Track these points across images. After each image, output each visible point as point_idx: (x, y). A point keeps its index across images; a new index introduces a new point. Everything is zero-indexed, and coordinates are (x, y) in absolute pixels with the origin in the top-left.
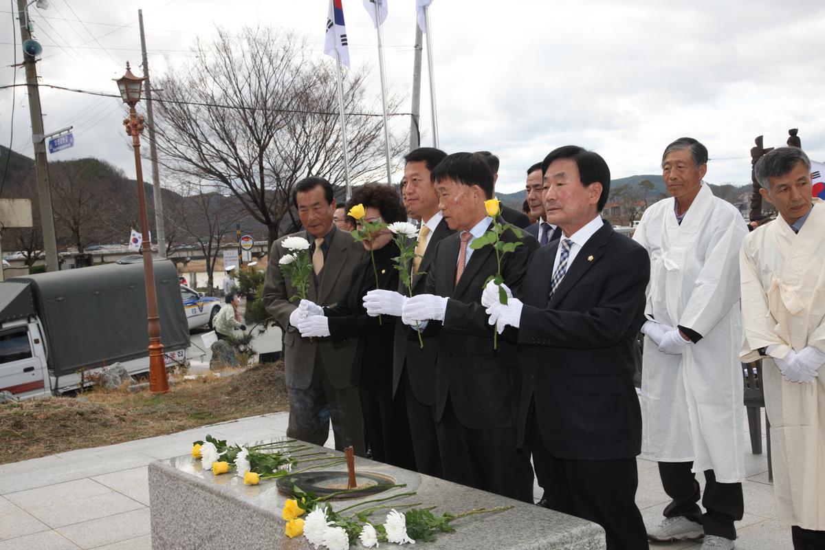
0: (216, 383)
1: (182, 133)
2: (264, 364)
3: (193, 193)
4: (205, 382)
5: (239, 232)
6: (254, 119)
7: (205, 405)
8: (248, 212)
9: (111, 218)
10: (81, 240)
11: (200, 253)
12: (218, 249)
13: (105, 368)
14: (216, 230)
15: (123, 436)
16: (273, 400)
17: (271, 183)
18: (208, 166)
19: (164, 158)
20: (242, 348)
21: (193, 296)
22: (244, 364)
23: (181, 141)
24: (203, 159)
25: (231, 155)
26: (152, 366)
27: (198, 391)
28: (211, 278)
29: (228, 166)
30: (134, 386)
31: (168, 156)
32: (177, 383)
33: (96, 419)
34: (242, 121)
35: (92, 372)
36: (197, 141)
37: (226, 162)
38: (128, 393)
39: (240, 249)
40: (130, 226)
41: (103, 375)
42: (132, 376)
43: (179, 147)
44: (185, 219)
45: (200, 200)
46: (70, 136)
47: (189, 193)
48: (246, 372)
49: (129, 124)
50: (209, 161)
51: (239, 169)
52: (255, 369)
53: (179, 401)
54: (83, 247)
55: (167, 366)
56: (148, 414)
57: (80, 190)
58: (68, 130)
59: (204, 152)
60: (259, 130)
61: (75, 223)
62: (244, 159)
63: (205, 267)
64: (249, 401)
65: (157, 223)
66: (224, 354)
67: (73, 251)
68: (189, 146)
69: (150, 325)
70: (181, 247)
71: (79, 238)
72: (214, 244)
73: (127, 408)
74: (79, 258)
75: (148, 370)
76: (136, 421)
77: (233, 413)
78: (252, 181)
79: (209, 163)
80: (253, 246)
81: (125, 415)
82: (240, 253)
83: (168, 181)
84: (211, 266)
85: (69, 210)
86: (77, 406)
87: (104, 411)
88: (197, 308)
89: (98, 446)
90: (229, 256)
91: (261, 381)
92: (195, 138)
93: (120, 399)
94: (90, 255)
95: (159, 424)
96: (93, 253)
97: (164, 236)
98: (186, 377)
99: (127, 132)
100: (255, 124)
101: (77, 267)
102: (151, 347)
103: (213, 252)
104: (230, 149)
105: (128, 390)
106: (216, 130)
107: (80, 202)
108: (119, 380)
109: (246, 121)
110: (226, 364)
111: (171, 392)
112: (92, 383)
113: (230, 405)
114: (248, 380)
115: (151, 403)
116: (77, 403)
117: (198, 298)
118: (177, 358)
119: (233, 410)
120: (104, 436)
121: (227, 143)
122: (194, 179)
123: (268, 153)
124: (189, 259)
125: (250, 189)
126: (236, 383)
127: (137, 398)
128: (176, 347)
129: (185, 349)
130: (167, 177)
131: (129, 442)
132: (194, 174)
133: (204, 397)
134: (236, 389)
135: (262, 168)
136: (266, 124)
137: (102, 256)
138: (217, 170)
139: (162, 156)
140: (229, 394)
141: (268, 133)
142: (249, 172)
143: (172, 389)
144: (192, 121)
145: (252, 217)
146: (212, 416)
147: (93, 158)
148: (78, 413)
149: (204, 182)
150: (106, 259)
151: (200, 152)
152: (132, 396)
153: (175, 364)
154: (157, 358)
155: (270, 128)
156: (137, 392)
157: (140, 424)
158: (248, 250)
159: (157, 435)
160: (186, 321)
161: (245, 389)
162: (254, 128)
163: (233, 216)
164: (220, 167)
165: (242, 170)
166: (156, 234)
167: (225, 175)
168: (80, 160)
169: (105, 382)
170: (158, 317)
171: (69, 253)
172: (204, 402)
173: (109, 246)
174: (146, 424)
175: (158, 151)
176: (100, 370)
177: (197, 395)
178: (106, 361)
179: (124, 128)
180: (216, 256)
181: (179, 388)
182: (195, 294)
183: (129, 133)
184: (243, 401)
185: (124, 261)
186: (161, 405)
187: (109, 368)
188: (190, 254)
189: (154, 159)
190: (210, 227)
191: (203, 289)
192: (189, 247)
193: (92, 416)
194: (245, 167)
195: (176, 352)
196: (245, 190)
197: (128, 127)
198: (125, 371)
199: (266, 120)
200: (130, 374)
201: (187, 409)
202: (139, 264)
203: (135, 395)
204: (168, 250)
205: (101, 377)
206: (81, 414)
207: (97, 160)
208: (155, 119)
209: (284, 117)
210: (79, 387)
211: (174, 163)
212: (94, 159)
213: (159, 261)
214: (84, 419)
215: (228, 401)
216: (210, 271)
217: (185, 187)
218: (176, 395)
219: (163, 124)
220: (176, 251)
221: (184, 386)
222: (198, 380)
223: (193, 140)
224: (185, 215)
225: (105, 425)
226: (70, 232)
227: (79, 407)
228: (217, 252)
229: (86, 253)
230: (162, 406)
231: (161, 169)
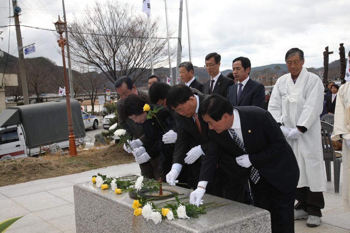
0: (97, 152)
1: (81, 46)
2: (117, 144)
3: (85, 72)
4: (92, 151)
5: (105, 88)
6: (111, 40)
7: (93, 161)
8: (109, 80)
9: (51, 82)
10: (38, 91)
11: (89, 97)
12: (96, 95)
13: (50, 145)
14: (95, 88)
15: (59, 174)
16: (121, 159)
17: (118, 67)
18: (92, 60)
19: (73, 56)
20: (108, 137)
21: (86, 115)
22: (108, 144)
23: (80, 49)
24: (90, 57)
25: (101, 55)
26: (70, 145)
27: (90, 155)
28: (93, 107)
29: (100, 60)
30: (62, 153)
31: (75, 56)
32: (80, 152)
33: (47, 167)
34: (106, 41)
35: (45, 147)
36: (87, 49)
37: (99, 58)
38: (60, 156)
39: (105, 95)
40: (59, 86)
41: (50, 148)
42: (62, 149)
43: (79, 52)
44: (82, 83)
45: (89, 75)
46: (34, 47)
47: (83, 72)
48: (110, 147)
49: (59, 42)
50: (92, 58)
52: (114, 146)
53: (82, 159)
54: (39, 94)
55: (76, 144)
56: (69, 165)
57: (38, 70)
58: (33, 45)
59: (90, 54)
60: (113, 45)
61: (35, 84)
62: (107, 57)
63: (91, 103)
64: (111, 159)
65: (70, 84)
66: (100, 140)
67: (35, 96)
68: (84, 51)
69: (69, 128)
70: (80, 95)
71: (37, 91)
72: (95, 94)
73: (60, 162)
74: (37, 99)
75: (68, 146)
76: (64, 168)
77: (105, 164)
78: (110, 66)
79: (92, 59)
80: (111, 94)
81: (59, 165)
82: (105, 97)
83: (75, 66)
84: (93, 103)
85: (33, 79)
86: (39, 161)
87: (51, 163)
88: (87, 120)
89: (48, 178)
90: (101, 98)
91: (116, 151)
92: (86, 48)
93: (57, 158)
94: (42, 98)
95: (73, 169)
96: (43, 97)
97: (73, 90)
98: (84, 149)
99: (59, 45)
100: (112, 42)
101: (37, 103)
102: (70, 136)
103: (94, 97)
104: (101, 53)
105: (60, 155)
106: (95, 45)
107: (37, 75)
108: (56, 150)
109: (108, 41)
110: (101, 144)
111: (78, 155)
112: (45, 152)
113: (103, 161)
114: (111, 150)
115: (70, 160)
116: (39, 160)
117: (88, 116)
118: (80, 141)
119: (105, 163)
120: (51, 174)
121: (100, 50)
122: (86, 66)
123: (117, 55)
124: (83, 100)
125: (109, 70)
126: (106, 152)
127: (64, 158)
128: (79, 137)
129: (83, 137)
130: (74, 65)
131: (61, 176)
132: (86, 64)
133: (92, 157)
134: (106, 154)
135: (114, 61)
136: (116, 42)
137: (47, 98)
138: (95, 62)
139: (72, 56)
140: (103, 156)
141: (117, 46)
142: (109, 63)
143: (78, 154)
144: (85, 41)
145: (110, 82)
146: (96, 166)
147: (42, 57)
148: (40, 164)
149: (90, 67)
150: (48, 100)
151: (88, 53)
152: (62, 157)
153: (79, 144)
154: (72, 141)
155: (118, 44)
156: (64, 155)
157: (66, 169)
158: (109, 96)
159: (73, 173)
160: (84, 125)
161: (110, 154)
162: (111, 44)
163: (102, 81)
164: (97, 60)
165: (106, 62)
166: (70, 89)
167: (99, 64)
168: (37, 58)
169: (50, 151)
170: (73, 124)
171: (33, 97)
172: (92, 160)
173: (49, 94)
174: (68, 169)
175: (70, 54)
176: (48, 146)
177: (89, 157)
178: (51, 142)
180: (95, 98)
181: (81, 154)
182: (87, 114)
184: (108, 159)
185: (57, 100)
186: (74, 161)
187: (52, 145)
188: (84, 97)
189: (69, 57)
190: (93, 86)
191: (90, 112)
192: (84, 94)
193: (46, 166)
194: (107, 61)
195: (80, 139)
196: (107, 70)
197: (59, 43)
198: (59, 147)
199: (116, 41)
200: (61, 148)
201: (85, 162)
202: (64, 101)
203: (63, 157)
204: (75, 96)
205: (49, 149)
206: (41, 165)
207: (44, 58)
208: (69, 40)
209: (124, 39)
210: (39, 153)
211: (77, 59)
212: (43, 57)
213: (72, 100)
214: (42, 167)
215: (103, 159)
216: (93, 105)
217: (82, 69)
218: (80, 157)
219: (72, 42)
220: (78, 96)
221: (83, 153)
222: (89, 150)
223: (85, 49)
224: (82, 81)
225: (51, 169)
226: (33, 88)
227: (40, 161)
228: (96, 97)
229: (40, 97)
230: (75, 161)
231: (72, 61)
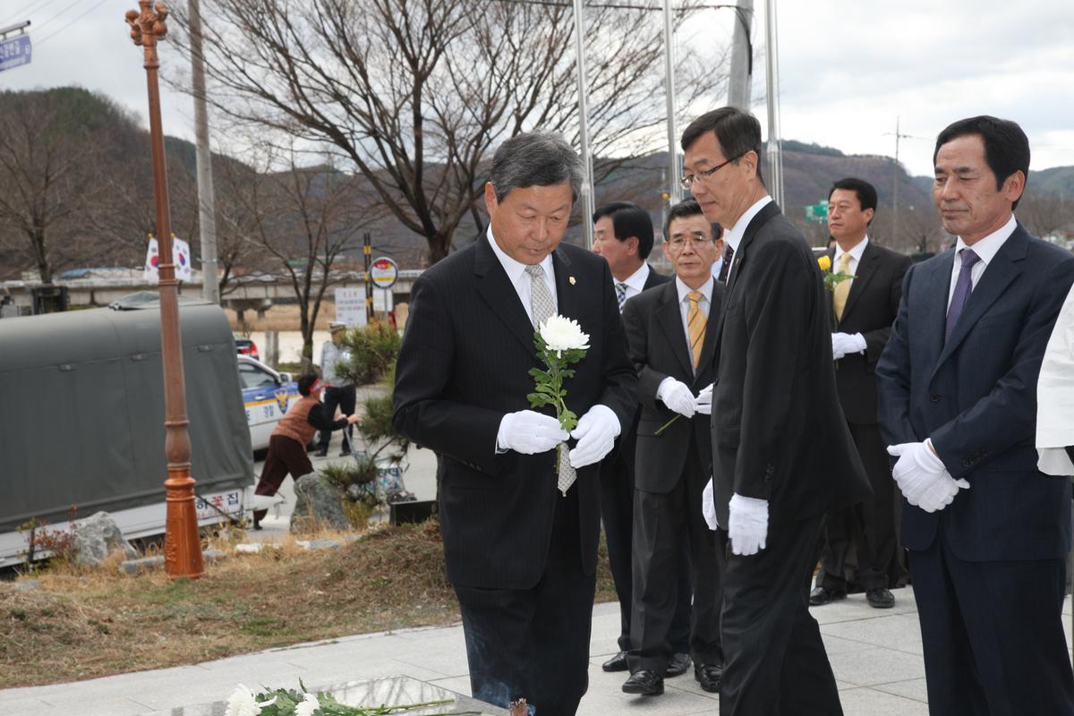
0: (300, 562)
1: (258, 40)
2: (398, 525)
3: (278, 167)
4: (277, 559)
5: (368, 250)
6: (405, 14)
7: (274, 607)
8: (389, 210)
9: (109, 213)
10: (47, 257)
11: (287, 292)
12: (325, 283)
13: (76, 522)
14: (322, 246)
15: (102, 665)
16: (411, 600)
17: (436, 149)
18: (309, 111)
19: (219, 91)
20: (354, 490)
21: (267, 381)
22: (359, 524)
23: (255, 56)
24: (299, 96)
25: (357, 89)
26: (171, 522)
27: (263, 576)
28: (309, 343)
29: (349, 112)
30: (133, 562)
31: (226, 88)
32: (221, 559)
33: (50, 627)
34: (381, 17)
35: (50, 530)
36: (288, 58)
37: (345, 102)
38: (121, 576)
39: (370, 285)
40: (147, 232)
41: (73, 538)
42: (131, 542)
43: (250, 69)
44: (258, 220)
45: (292, 182)
46: (25, 41)
47: (268, 168)
48: (362, 540)
49: (137, 22)
50: (311, 99)
51: (371, 119)
52: (383, 534)
53: (222, 596)
54: (52, 272)
55: (201, 523)
56: (156, 620)
57: (49, 155)
58: (22, 28)
59: (302, 81)
60: (414, 38)
61: (36, 222)
62: (382, 98)
63: (299, 322)
64: (363, 602)
65: (202, 226)
66: (319, 502)
67: (33, 279)
68: (272, 68)
69: (170, 439)
70: (251, 278)
71: (42, 253)
72: (318, 273)
73: (115, 607)
74: (40, 294)
75: (163, 531)
76: (131, 635)
77: (329, 625)
78: (398, 144)
79: (310, 105)
80: (398, 280)
81: (110, 621)
82: (370, 295)
83: (226, 140)
84: (310, 319)
85: (24, 195)
86: (13, 598)
87: (68, 612)
88: (274, 404)
89: (50, 683)
90: (348, 299)
91: (390, 562)
92: (284, 51)
93: (104, 588)
94: (64, 290)
95: (177, 642)
96: (71, 284)
97: (215, 254)
98: (240, 547)
99: (133, 37)
100: (408, 26)
101: (37, 313)
102: (170, 482)
103: (315, 290)
104: (355, 77)
105: (122, 569)
106: (325, 35)
107: (47, 178)
108: (103, 548)
109: (389, 19)
110: (324, 522)
111: (207, 577)
112: (48, 554)
113: (326, 608)
114: (363, 558)
115: (166, 597)
116: (13, 592)
117: (277, 384)
118: (225, 506)
119: (330, 618)
120: (64, 663)
121: (350, 62)
122: (280, 138)
123: (432, 86)
124: (268, 302)
125: (393, 163)
126: (338, 564)
127: (137, 587)
128: (222, 485)
129: (243, 489)
130: (223, 131)
131: (113, 678)
132: (280, 127)
133: (274, 589)
134: (340, 576)
135: (418, 119)
136: (430, 24)
137: (93, 291)
138: (326, 121)
139: (215, 87)
140: (324, 585)
141: (433, 44)
142: (393, 126)
143: (210, 570)
144: (278, 16)
145: (396, 219)
146: (285, 630)
147: (78, 86)
148: (14, 614)
149: (300, 143)
150: (99, 298)
151: (294, 82)
152: (127, 582)
153: (221, 520)
154: (181, 505)
155: (437, 36)
156: (140, 574)
157: (140, 641)
158: (385, 288)
159: (171, 664)
160: (248, 431)
161: (357, 577)
162: (404, 34)
163: (356, 216)
164: (333, 113)
165: (377, 121)
166: (200, 249)
167: (342, 130)
168: (53, 91)
169: (75, 551)
170: (187, 421)
171: (21, 283)
172: (272, 599)
173: (104, 271)
174: (151, 641)
175: (206, 76)
176: (65, 528)
177: (260, 583)
178: (79, 509)
179: (128, 28)
180: (320, 298)
181: (224, 569)
182: (273, 375)
183: (137, 39)
184: (351, 602)
185: (124, 305)
186: (186, 604)
187: (83, 523)
188: (271, 292)
189: (200, 93)
190: (310, 237)
191: (292, 367)
192: (268, 278)
193: (43, 621)
194: (383, 114)
195: (225, 495)
196: (383, 162)
197: (136, 28)
198: (117, 531)
199: (430, 16)
200: (127, 538)
201: (236, 613)
202: (151, 311)
203: (134, 580)
204: (224, 283)
205: (68, 540)
206: (21, 616)
207: (86, 93)
208: (203, 11)
209: (469, 9)
210: (24, 559)
211: (238, 103)
212: (80, 90)
213: (192, 307)
214: (25, 626)
215: (321, 601)
216: (307, 329)
217: (260, 153)
218: (217, 585)
219: (217, 20)
220: (240, 285)
221: (234, 565)
222: (264, 554)
223: (279, 55)
224: (260, 212)
225: (67, 640)
226: (25, 240)
227: (17, 601)
228: (322, 291)
229: (56, 282)
230: (186, 606)
231: (212, 113)
